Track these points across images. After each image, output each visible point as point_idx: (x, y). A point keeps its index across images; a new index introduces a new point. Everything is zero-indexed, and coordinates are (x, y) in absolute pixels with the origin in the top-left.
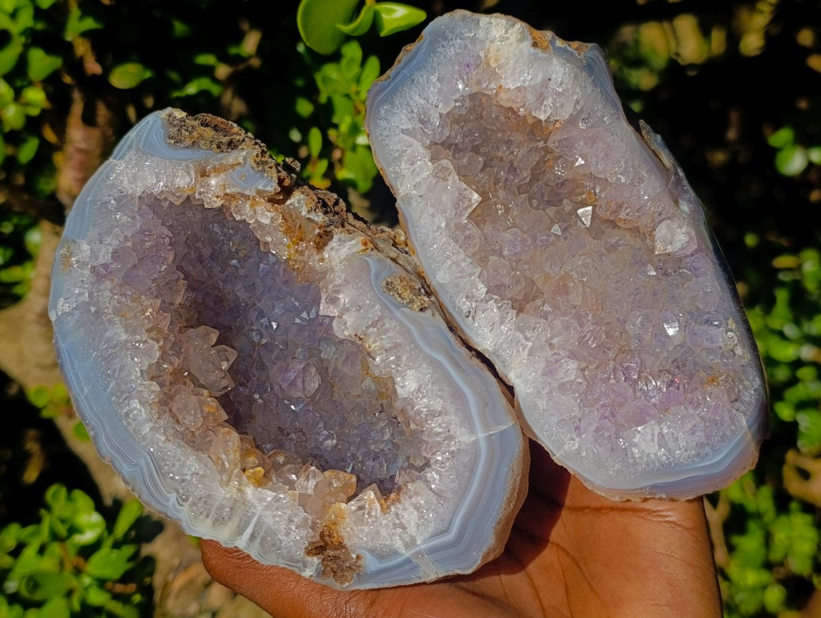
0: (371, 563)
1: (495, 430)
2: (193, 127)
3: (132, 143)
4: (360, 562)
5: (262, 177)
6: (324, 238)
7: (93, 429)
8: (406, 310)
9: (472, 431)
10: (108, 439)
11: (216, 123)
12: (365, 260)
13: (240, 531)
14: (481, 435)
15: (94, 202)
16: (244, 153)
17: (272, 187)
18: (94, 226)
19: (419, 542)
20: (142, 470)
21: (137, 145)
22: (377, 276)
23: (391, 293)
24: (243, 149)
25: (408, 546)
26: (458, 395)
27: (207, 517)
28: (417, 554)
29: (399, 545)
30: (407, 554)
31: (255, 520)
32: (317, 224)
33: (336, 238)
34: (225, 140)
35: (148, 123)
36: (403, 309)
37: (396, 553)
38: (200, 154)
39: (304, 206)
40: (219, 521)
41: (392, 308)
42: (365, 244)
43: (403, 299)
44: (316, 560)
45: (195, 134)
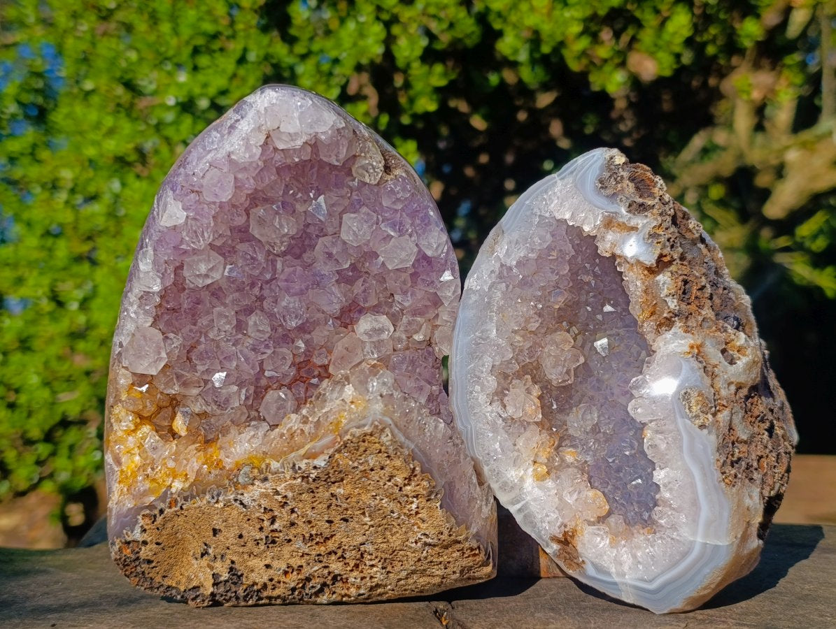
0: (591, 570)
1: (712, 542)
2: (622, 177)
3: (575, 170)
4: (583, 565)
5: (648, 250)
6: (668, 323)
8: (688, 422)
9: (694, 533)
11: (644, 178)
12: (681, 364)
14: (699, 539)
15: (528, 207)
16: (645, 221)
17: (650, 260)
18: (518, 230)
19: (627, 577)
21: (576, 175)
23: (684, 403)
24: (646, 216)
25: (618, 574)
26: (695, 503)
28: (623, 583)
29: (613, 570)
30: (617, 579)
31: (523, 503)
32: (669, 308)
33: (673, 330)
34: (639, 200)
35: (594, 156)
36: (686, 420)
37: (609, 574)
39: (667, 290)
41: (678, 416)
42: (692, 347)
43: (691, 411)
44: (555, 546)
45: (619, 185)
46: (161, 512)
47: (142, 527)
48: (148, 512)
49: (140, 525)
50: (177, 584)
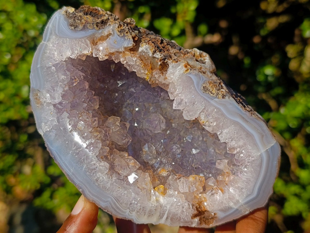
0: (220, 215)
1: (269, 147)
2: (80, 16)
3: (51, 31)
4: (216, 216)
5: (125, 39)
6: (164, 67)
7: (81, 188)
8: (216, 99)
9: (258, 150)
11: (90, 11)
12: (189, 77)
13: (161, 217)
14: (263, 151)
15: (42, 67)
16: (112, 27)
17: (130, 44)
18: (47, 82)
19: (240, 201)
20: (110, 204)
21: (55, 33)
22: (198, 85)
23: (207, 93)
24: (110, 25)
25: (235, 204)
26: (249, 135)
27: (145, 215)
28: (240, 207)
29: (232, 204)
30: (236, 207)
31: (167, 211)
32: (158, 59)
33: (170, 66)
34: (99, 21)
35: (56, 18)
36: (215, 99)
37: (231, 208)
38: (90, 32)
39: (150, 51)
40: (151, 214)
41: (210, 100)
42: (186, 67)
43: (213, 94)
44: (197, 220)
45: (83, 21)
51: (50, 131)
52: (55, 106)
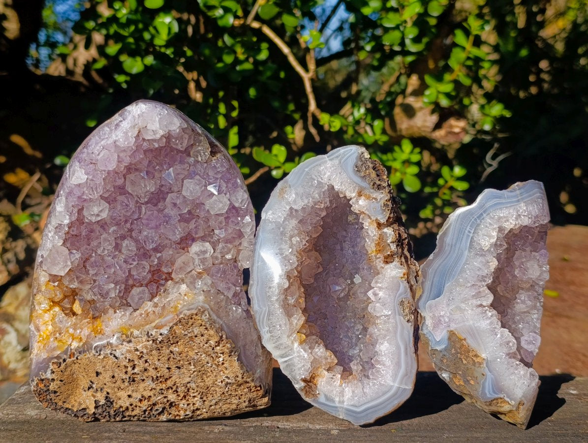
0: (322, 399)
1: (403, 387)
2: (369, 166)
3: (339, 156)
4: (318, 396)
5: (382, 213)
6: (389, 258)
7: (253, 281)
8: (402, 318)
9: (394, 381)
10: (256, 289)
11: (379, 168)
12: (400, 283)
13: (282, 356)
14: (396, 385)
15: (308, 173)
16: (382, 196)
17: (383, 219)
18: (302, 187)
19: (345, 404)
20: (262, 311)
21: (341, 160)
22: (400, 295)
23: (401, 307)
24: (382, 193)
25: (339, 402)
26: (398, 364)
27: (274, 343)
28: (341, 407)
29: (337, 399)
30: (337, 405)
31: (291, 357)
32: (391, 249)
33: (394, 263)
34: (378, 183)
35: (351, 150)
37: (334, 402)
38: (364, 184)
39: (391, 239)
40: (278, 348)
41: (397, 313)
42: (404, 275)
43: (404, 312)
44: (303, 384)
45: (367, 171)
46: (64, 360)
47: (52, 370)
48: (56, 360)
49: (51, 369)
50: (72, 406)
51: (271, 222)
52: (291, 209)
